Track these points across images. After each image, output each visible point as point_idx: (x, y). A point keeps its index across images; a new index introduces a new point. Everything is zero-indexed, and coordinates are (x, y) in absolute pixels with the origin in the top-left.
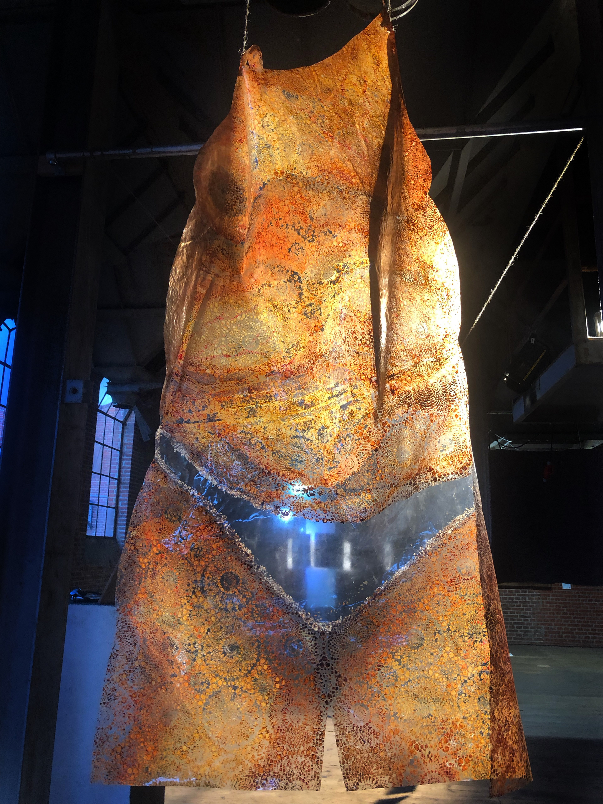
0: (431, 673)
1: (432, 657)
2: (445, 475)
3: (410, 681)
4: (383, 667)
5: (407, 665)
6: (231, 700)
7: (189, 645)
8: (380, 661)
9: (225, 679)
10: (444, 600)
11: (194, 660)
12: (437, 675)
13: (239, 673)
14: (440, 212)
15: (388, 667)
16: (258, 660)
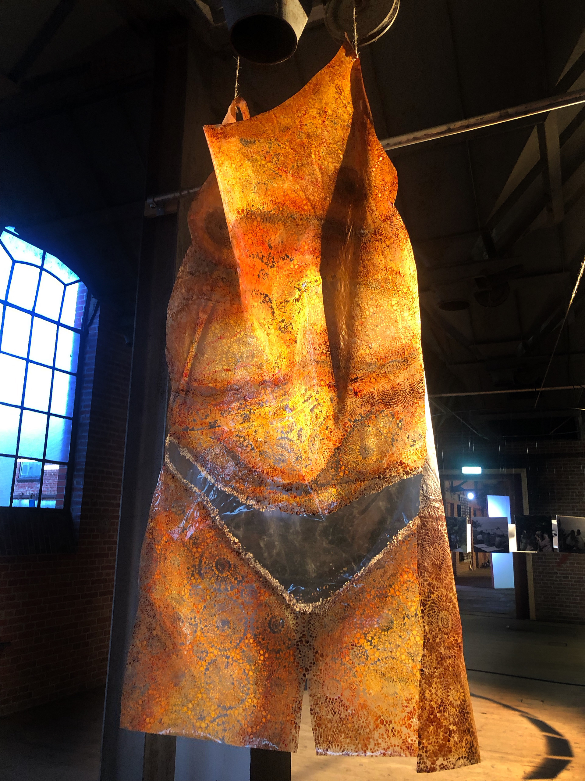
0: (398, 654)
1: (400, 640)
2: (415, 468)
3: (379, 660)
4: (356, 646)
5: (377, 646)
6: (225, 668)
7: (191, 619)
8: (354, 641)
9: (219, 649)
10: (413, 587)
11: (196, 632)
12: (403, 657)
13: (230, 645)
14: (403, 221)
15: (360, 647)
16: (245, 635)
